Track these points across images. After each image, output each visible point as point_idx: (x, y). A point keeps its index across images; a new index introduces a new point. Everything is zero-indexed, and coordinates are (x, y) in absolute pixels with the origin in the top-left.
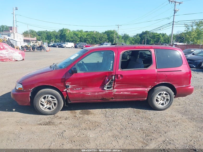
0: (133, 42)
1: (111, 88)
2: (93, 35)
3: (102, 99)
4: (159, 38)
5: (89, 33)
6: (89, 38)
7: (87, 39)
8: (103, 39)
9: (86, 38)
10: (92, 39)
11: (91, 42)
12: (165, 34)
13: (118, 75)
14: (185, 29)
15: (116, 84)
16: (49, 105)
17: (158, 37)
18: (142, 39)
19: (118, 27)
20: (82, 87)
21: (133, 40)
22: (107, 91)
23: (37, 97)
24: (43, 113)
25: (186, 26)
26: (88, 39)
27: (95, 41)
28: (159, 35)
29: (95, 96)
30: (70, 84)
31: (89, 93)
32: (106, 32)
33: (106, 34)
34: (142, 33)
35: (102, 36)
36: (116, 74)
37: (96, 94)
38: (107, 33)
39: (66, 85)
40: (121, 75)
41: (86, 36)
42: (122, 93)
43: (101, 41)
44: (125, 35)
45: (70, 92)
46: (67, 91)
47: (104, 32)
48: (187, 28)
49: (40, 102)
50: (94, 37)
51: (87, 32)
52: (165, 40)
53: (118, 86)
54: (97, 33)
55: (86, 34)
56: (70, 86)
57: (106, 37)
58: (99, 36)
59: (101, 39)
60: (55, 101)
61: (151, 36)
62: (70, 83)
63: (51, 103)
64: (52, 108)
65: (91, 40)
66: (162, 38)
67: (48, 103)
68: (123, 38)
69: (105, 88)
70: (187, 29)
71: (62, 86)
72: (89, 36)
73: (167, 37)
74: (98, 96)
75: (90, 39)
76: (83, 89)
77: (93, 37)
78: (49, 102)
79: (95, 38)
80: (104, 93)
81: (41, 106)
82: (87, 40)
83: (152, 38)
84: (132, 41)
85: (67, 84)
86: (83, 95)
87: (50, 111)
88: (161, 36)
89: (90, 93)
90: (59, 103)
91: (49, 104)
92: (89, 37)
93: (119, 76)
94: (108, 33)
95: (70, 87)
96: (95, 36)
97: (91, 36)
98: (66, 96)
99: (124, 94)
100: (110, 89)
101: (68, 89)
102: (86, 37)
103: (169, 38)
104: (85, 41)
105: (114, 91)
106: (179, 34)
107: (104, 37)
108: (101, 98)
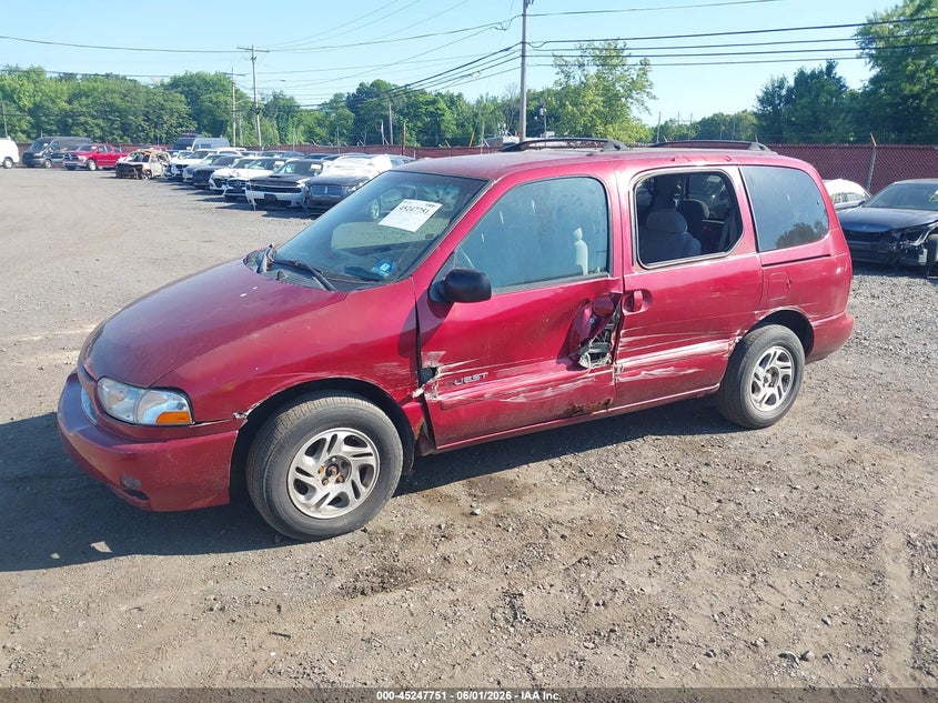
0: (322, 132)
1: (604, 355)
2: (108, 96)
3: (568, 415)
4: (436, 117)
5: (85, 86)
6: (84, 109)
7: (73, 114)
8: (165, 118)
9: (67, 115)
10: (104, 115)
11: (98, 133)
12: (460, 96)
13: (633, 292)
14: (557, 77)
15: (625, 335)
16: (338, 481)
17: (431, 109)
18: (360, 121)
19: (253, 59)
20: (488, 370)
21: (320, 125)
22: (592, 371)
23: (279, 452)
24: (310, 532)
25: (561, 64)
26: (82, 119)
27: (125, 129)
28: (434, 102)
29: (542, 403)
30: (443, 360)
31: (518, 394)
32: (176, 83)
33: (181, 93)
34: (358, 90)
35: (160, 99)
36: (627, 289)
37: (549, 393)
38: (184, 85)
39: (426, 364)
40: (646, 293)
41: (69, 102)
42: (643, 373)
43: (155, 127)
44: (276, 97)
45: (439, 398)
46: (427, 396)
47: (167, 81)
48: (563, 72)
49: (293, 475)
50: (113, 108)
51: (69, 77)
52: (463, 125)
53: (630, 344)
54: (131, 88)
55: (65, 88)
56: (439, 370)
57: (184, 108)
58: (142, 100)
59: (153, 115)
60: (370, 458)
61: (400, 104)
62: (443, 353)
63: (344, 471)
64: (351, 495)
65: (100, 122)
66: (448, 116)
67: (329, 474)
68: (267, 111)
69: (583, 363)
70: (561, 76)
71: (405, 372)
72: (84, 101)
73: (468, 114)
74: (552, 400)
75: (93, 117)
76: (492, 376)
77: (109, 105)
78: (339, 467)
79: (122, 113)
80: (580, 383)
81: (298, 498)
82: (78, 125)
83: (405, 116)
84: (318, 130)
85: (429, 358)
86: (496, 407)
87: (344, 512)
88: (442, 105)
89: (523, 392)
90: (389, 464)
91: (332, 479)
92: (87, 106)
93: (638, 295)
94: (188, 86)
95: (439, 375)
96: (118, 101)
97: (94, 102)
98: (423, 420)
99: (651, 377)
100: (602, 362)
101: (428, 389)
102: (67, 107)
103: (476, 115)
104: (65, 129)
105: (616, 369)
106: (514, 99)
107: (168, 105)
108: (561, 409)
